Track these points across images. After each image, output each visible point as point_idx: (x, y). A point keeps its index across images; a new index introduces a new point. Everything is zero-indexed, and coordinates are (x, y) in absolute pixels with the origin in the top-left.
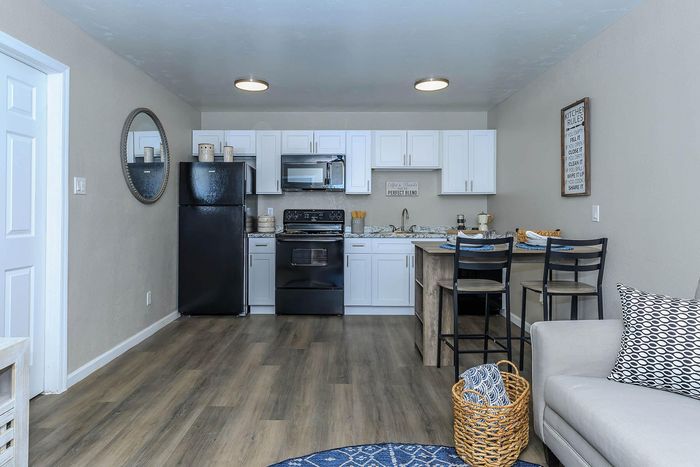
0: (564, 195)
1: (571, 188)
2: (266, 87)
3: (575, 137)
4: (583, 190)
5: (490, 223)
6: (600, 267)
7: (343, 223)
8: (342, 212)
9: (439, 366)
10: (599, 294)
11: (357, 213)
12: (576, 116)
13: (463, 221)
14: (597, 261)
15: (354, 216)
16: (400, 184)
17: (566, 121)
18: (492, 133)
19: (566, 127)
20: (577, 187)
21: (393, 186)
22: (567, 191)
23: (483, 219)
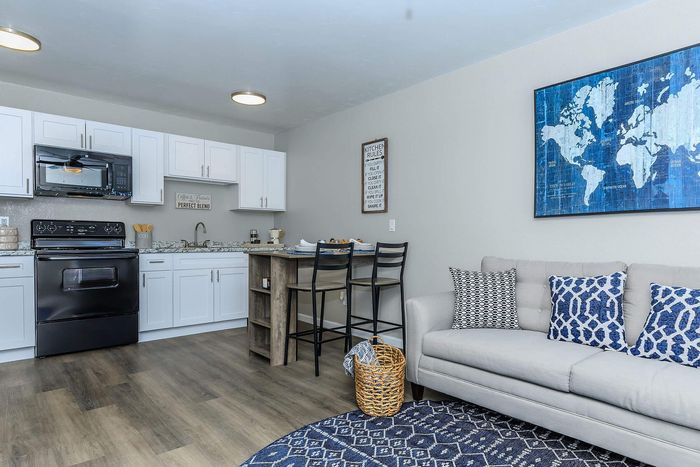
0: (363, 212)
1: (370, 206)
2: (37, 47)
3: (375, 168)
4: (382, 208)
5: (281, 237)
6: (403, 264)
7: (124, 238)
8: (122, 225)
9: (286, 363)
10: (401, 283)
11: (141, 226)
12: (376, 150)
13: (256, 236)
14: (400, 260)
15: (138, 229)
16: (193, 196)
17: (366, 154)
18: (282, 155)
19: (366, 158)
20: (376, 206)
21: (184, 197)
22: (366, 209)
23: (275, 234)
